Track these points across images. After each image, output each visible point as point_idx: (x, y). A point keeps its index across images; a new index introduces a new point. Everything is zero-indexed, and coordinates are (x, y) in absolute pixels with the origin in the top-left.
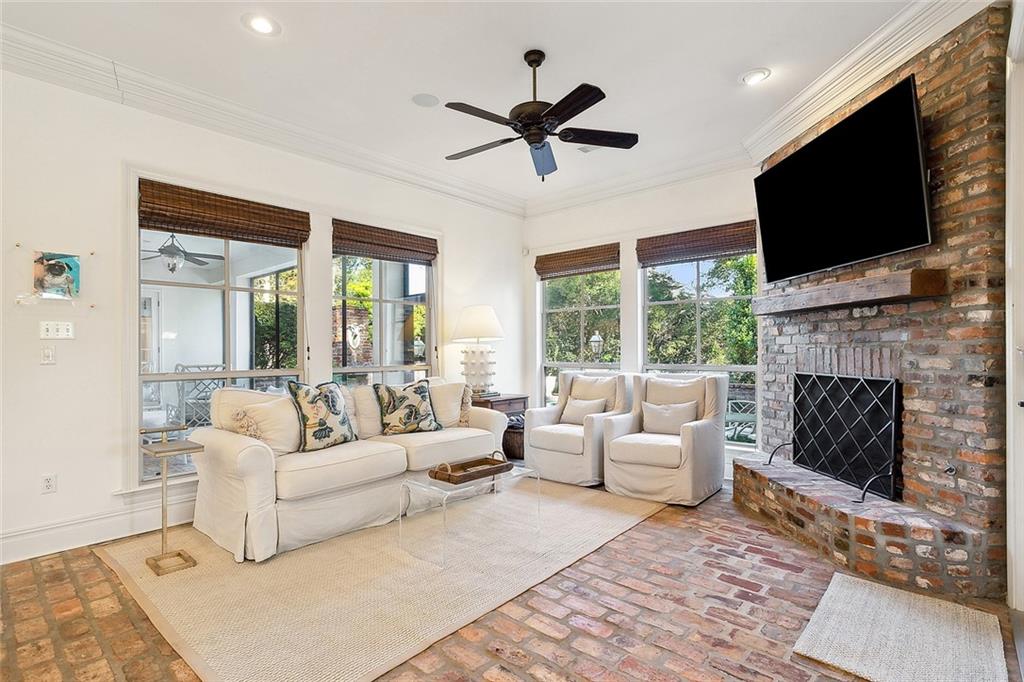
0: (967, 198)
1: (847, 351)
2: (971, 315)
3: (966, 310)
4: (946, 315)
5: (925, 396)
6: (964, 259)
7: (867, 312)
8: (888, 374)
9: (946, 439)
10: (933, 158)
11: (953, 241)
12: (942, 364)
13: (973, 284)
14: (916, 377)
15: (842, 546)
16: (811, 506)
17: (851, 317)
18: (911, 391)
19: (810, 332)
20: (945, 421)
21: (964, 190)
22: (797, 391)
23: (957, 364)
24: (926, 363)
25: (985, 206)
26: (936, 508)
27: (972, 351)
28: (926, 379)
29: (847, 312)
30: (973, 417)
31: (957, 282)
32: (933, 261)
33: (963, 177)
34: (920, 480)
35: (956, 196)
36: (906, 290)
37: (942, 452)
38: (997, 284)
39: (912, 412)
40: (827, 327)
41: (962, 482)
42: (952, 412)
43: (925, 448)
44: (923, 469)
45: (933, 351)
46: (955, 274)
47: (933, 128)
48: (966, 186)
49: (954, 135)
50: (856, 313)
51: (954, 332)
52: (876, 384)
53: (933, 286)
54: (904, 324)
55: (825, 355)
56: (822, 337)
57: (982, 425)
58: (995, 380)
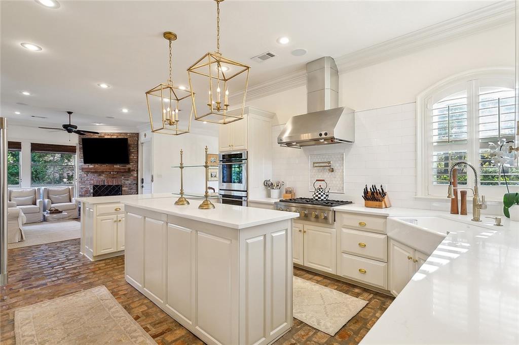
0: (133, 158)
1: (110, 180)
2: (133, 175)
4: (130, 175)
5: (127, 187)
6: (133, 167)
7: (114, 173)
8: (120, 184)
9: (130, 193)
10: (129, 150)
11: (131, 164)
12: (129, 182)
13: (134, 171)
14: (124, 184)
17: (110, 174)
18: (124, 186)
19: (98, 176)
21: (133, 156)
22: (94, 189)
23: (131, 182)
24: (127, 182)
25: (136, 160)
27: (134, 180)
28: (127, 184)
31: (132, 170)
32: (128, 166)
36: (127, 170)
38: (137, 171)
39: (124, 190)
40: (104, 175)
42: (131, 189)
45: (128, 180)
47: (129, 146)
49: (131, 148)
50: (112, 173)
51: (132, 177)
52: (117, 186)
53: (129, 171)
54: (122, 176)
55: (103, 180)
56: (102, 177)
57: (135, 191)
58: (137, 184)
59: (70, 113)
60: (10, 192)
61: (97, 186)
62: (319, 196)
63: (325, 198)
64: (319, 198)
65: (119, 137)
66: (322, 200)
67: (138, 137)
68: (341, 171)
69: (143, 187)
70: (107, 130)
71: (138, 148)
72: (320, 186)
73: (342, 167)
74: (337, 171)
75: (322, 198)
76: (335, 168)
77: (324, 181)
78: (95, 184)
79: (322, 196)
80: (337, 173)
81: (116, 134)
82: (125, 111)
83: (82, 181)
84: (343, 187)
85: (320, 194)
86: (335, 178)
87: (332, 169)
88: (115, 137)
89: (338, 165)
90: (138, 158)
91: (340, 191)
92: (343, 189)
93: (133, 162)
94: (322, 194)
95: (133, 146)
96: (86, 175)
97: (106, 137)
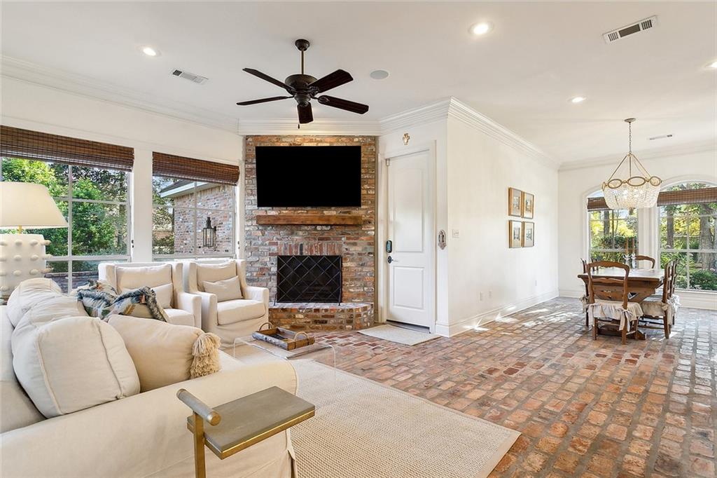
0: (368, 194)
1: (314, 243)
2: (369, 233)
3: (368, 231)
4: (361, 232)
5: (352, 260)
6: (366, 214)
7: (324, 228)
8: (337, 253)
9: (360, 275)
11: (363, 207)
12: (359, 249)
13: (369, 222)
14: (348, 254)
15: (349, 322)
16: (332, 312)
17: (315, 229)
18: (346, 259)
19: (288, 235)
20: (360, 269)
23: (363, 249)
24: (352, 249)
25: (373, 198)
26: (356, 300)
28: (353, 254)
29: (314, 227)
30: (370, 266)
31: (364, 221)
33: (367, 187)
34: (349, 292)
36: (349, 222)
37: (360, 279)
38: (376, 223)
39: (346, 267)
40: (300, 233)
41: (366, 288)
42: (362, 265)
43: (352, 280)
44: (351, 288)
45: (355, 244)
48: (367, 190)
50: (319, 228)
51: (364, 238)
52: (330, 257)
54: (343, 234)
55: (298, 244)
56: (296, 237)
58: (376, 254)
61: (285, 258)
67: (376, 146)
69: (390, 259)
78: (282, 253)
81: (328, 140)
83: (251, 247)
90: (377, 194)
93: (365, 204)
96: (260, 233)
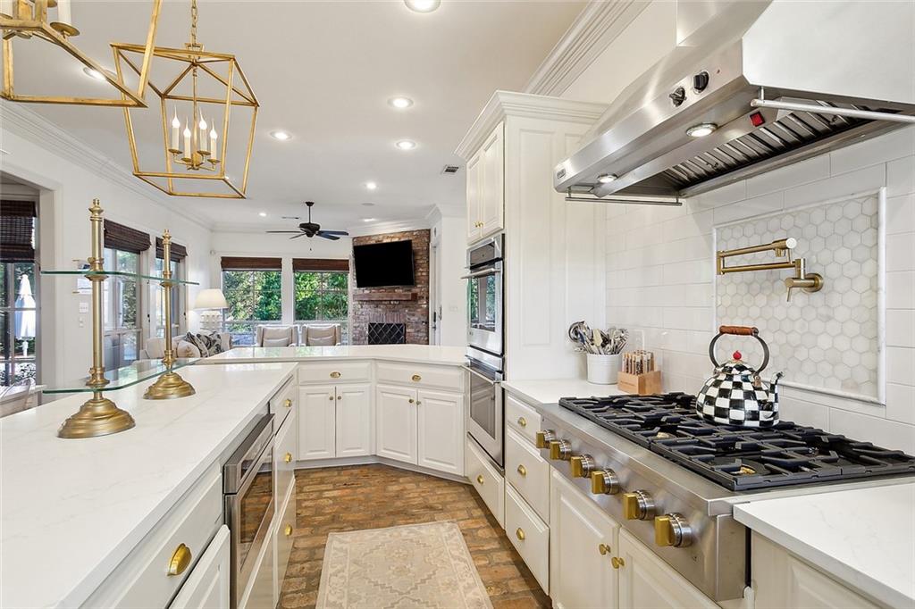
0: (421, 275)
1: (389, 314)
2: (422, 306)
4: (417, 305)
5: (412, 328)
6: (421, 291)
7: (395, 303)
8: (402, 321)
9: (417, 339)
10: (415, 262)
11: (419, 286)
12: (416, 319)
13: (423, 298)
14: (409, 322)
17: (390, 304)
18: (408, 326)
19: (375, 308)
20: (417, 334)
21: (420, 273)
22: (370, 329)
23: (419, 319)
24: (412, 318)
25: (426, 279)
28: (412, 323)
29: (388, 302)
31: (420, 297)
32: (415, 290)
33: (421, 270)
35: (419, 274)
36: (410, 298)
38: (428, 298)
39: (408, 333)
40: (382, 306)
42: (418, 331)
45: (413, 315)
46: (419, 295)
47: (415, 254)
49: (419, 258)
50: (392, 303)
51: (419, 310)
52: (399, 325)
53: (415, 298)
54: (406, 307)
55: (381, 316)
56: (380, 310)
57: (425, 334)
58: (427, 323)
59: (310, 204)
60: (264, 332)
61: (373, 324)
62: (723, 403)
63: (754, 416)
64: (721, 412)
65: (402, 240)
66: (737, 425)
67: (429, 238)
68: (862, 284)
69: (435, 328)
70: (385, 230)
71: (428, 257)
72: (737, 356)
73: (868, 267)
74: (841, 285)
75: (736, 415)
76: (829, 273)
77: (754, 332)
78: (372, 322)
79: (736, 404)
80: (842, 296)
81: (398, 235)
82: (371, 186)
83: (356, 318)
84: (876, 371)
85: (724, 393)
86: (829, 318)
87: (815, 277)
88: (396, 240)
89: (843, 254)
90: (428, 275)
91: (857, 387)
92: (876, 383)
93: (420, 283)
94: (737, 395)
95: (421, 253)
96: (360, 306)
97: (385, 241)
